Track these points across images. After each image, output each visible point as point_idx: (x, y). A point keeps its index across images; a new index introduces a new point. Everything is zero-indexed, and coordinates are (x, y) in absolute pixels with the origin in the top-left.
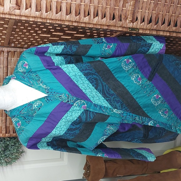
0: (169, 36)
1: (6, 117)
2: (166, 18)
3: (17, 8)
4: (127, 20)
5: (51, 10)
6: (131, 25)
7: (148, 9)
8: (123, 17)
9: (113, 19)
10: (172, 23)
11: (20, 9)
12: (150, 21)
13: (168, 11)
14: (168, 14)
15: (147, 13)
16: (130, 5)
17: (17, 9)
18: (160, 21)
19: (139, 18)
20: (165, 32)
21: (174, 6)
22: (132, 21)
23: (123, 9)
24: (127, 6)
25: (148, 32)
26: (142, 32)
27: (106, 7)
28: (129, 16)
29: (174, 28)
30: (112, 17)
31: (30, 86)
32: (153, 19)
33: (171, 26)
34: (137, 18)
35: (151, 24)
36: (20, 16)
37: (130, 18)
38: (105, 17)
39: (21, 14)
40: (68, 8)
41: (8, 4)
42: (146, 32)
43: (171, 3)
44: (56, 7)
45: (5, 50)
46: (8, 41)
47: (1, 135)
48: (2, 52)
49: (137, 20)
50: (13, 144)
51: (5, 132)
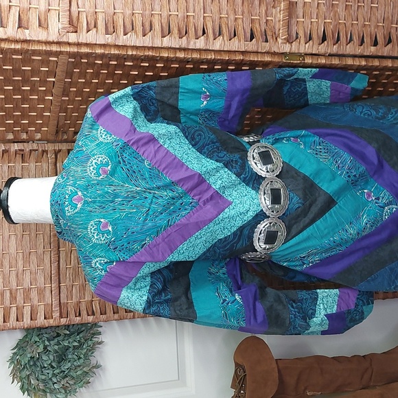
0: (365, 65)
1: (59, 283)
2: (353, 31)
3: (72, 29)
4: (278, 39)
5: (133, 29)
6: (287, 48)
7: (315, 17)
8: (269, 33)
9: (251, 40)
11: (76, 32)
12: (324, 39)
13: (354, 18)
14: (355, 22)
15: (315, 24)
16: (280, 11)
17: (72, 32)
18: (343, 37)
19: (301, 34)
20: (357, 59)
21: (366, 6)
22: (289, 40)
23: (267, 20)
24: (274, 13)
25: (323, 61)
26: (311, 61)
27: (236, 19)
28: (281, 31)
29: (373, 49)
30: (249, 35)
32: (329, 34)
33: (365, 44)
34: (297, 34)
35: (326, 42)
36: (79, 45)
37: (283, 36)
38: (235, 35)
39: (80, 41)
40: (164, 25)
41: (55, 24)
42: (319, 61)
43: (358, 2)
44: (143, 23)
45: (50, 147)
46: (56, 122)
47: (51, 322)
48: (45, 154)
49: (297, 38)
50: (76, 344)
51: (58, 314)
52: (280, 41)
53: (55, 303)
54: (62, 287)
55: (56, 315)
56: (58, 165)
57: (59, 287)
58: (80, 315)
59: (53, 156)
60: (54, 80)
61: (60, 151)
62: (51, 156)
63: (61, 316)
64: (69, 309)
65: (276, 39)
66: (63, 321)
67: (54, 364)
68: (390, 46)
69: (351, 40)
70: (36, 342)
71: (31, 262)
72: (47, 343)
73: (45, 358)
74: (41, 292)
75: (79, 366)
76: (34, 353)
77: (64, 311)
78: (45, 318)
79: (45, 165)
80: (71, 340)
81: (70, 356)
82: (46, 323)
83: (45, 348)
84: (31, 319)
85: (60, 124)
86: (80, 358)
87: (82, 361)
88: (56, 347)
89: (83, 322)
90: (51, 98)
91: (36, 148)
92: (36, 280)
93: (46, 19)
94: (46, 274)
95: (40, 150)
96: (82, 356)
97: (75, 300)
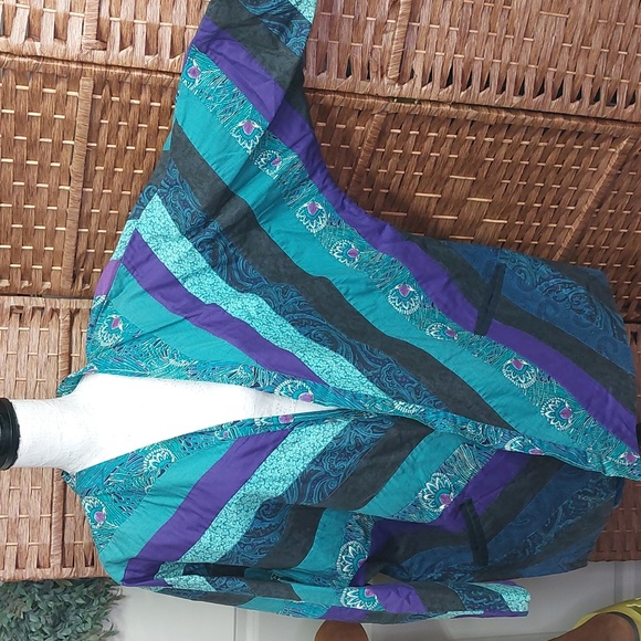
1: (65, 513)
2: (492, 73)
3: (99, 46)
4: (385, 78)
5: (183, 51)
6: (395, 90)
8: (373, 68)
9: (348, 76)
10: (510, 87)
11: (105, 49)
12: (450, 81)
18: (477, 80)
19: (418, 72)
22: (400, 80)
23: (373, 48)
28: (390, 68)
29: (516, 100)
30: (345, 68)
31: (140, 375)
33: (506, 93)
34: (413, 71)
35: (450, 87)
36: (107, 66)
37: (393, 72)
38: (325, 69)
39: (109, 62)
41: (76, 37)
45: (63, 304)
46: (74, 243)
47: (49, 574)
48: (55, 314)
49: (412, 77)
50: (81, 601)
51: (59, 561)
52: (386, 80)
53: (56, 542)
54: (68, 519)
55: (56, 561)
56: (74, 332)
57: (64, 519)
58: (93, 564)
59: (68, 318)
60: (72, 143)
61: (78, 311)
62: (64, 317)
63: (63, 565)
64: (77, 554)
65: (382, 76)
66: (67, 573)
67: (45, 630)
68: (541, 97)
69: (488, 85)
70: (22, 596)
71: (23, 478)
72: (37, 598)
73: (33, 619)
74: (34, 525)
75: (84, 632)
76: (18, 612)
77: (69, 558)
78: (38, 566)
79: (54, 331)
80: (74, 595)
81: (71, 618)
82: (40, 574)
83: (35, 604)
84: (17, 567)
85: (80, 251)
86: (85, 622)
87: (88, 626)
88: (51, 604)
89: (98, 575)
90: (68, 188)
91: (42, 305)
92: (28, 505)
93: (65, 29)
94: (44, 497)
95: (49, 308)
96: (89, 620)
97: (86, 541)
